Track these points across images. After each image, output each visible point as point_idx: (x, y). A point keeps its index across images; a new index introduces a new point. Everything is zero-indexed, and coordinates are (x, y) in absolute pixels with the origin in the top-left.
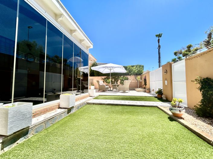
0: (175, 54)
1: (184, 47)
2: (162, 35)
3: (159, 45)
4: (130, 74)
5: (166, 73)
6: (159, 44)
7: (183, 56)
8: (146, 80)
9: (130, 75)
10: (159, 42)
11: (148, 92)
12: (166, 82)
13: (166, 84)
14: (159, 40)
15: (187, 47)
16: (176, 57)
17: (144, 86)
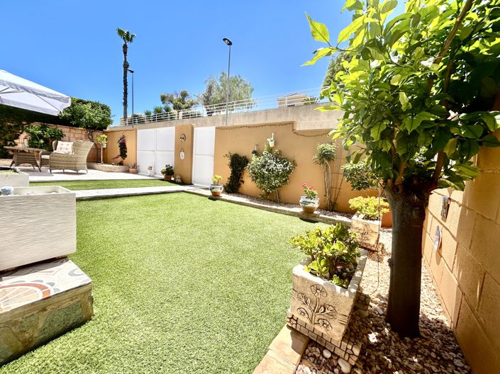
0: (163, 99)
1: (178, 92)
2: (133, 39)
3: (125, 61)
4: (74, 123)
5: (183, 140)
6: (125, 58)
7: (174, 109)
8: (125, 146)
9: (77, 126)
10: (125, 53)
11: (134, 173)
12: (182, 154)
13: (182, 158)
14: (125, 47)
15: (182, 95)
16: (163, 106)
17: (120, 159)
